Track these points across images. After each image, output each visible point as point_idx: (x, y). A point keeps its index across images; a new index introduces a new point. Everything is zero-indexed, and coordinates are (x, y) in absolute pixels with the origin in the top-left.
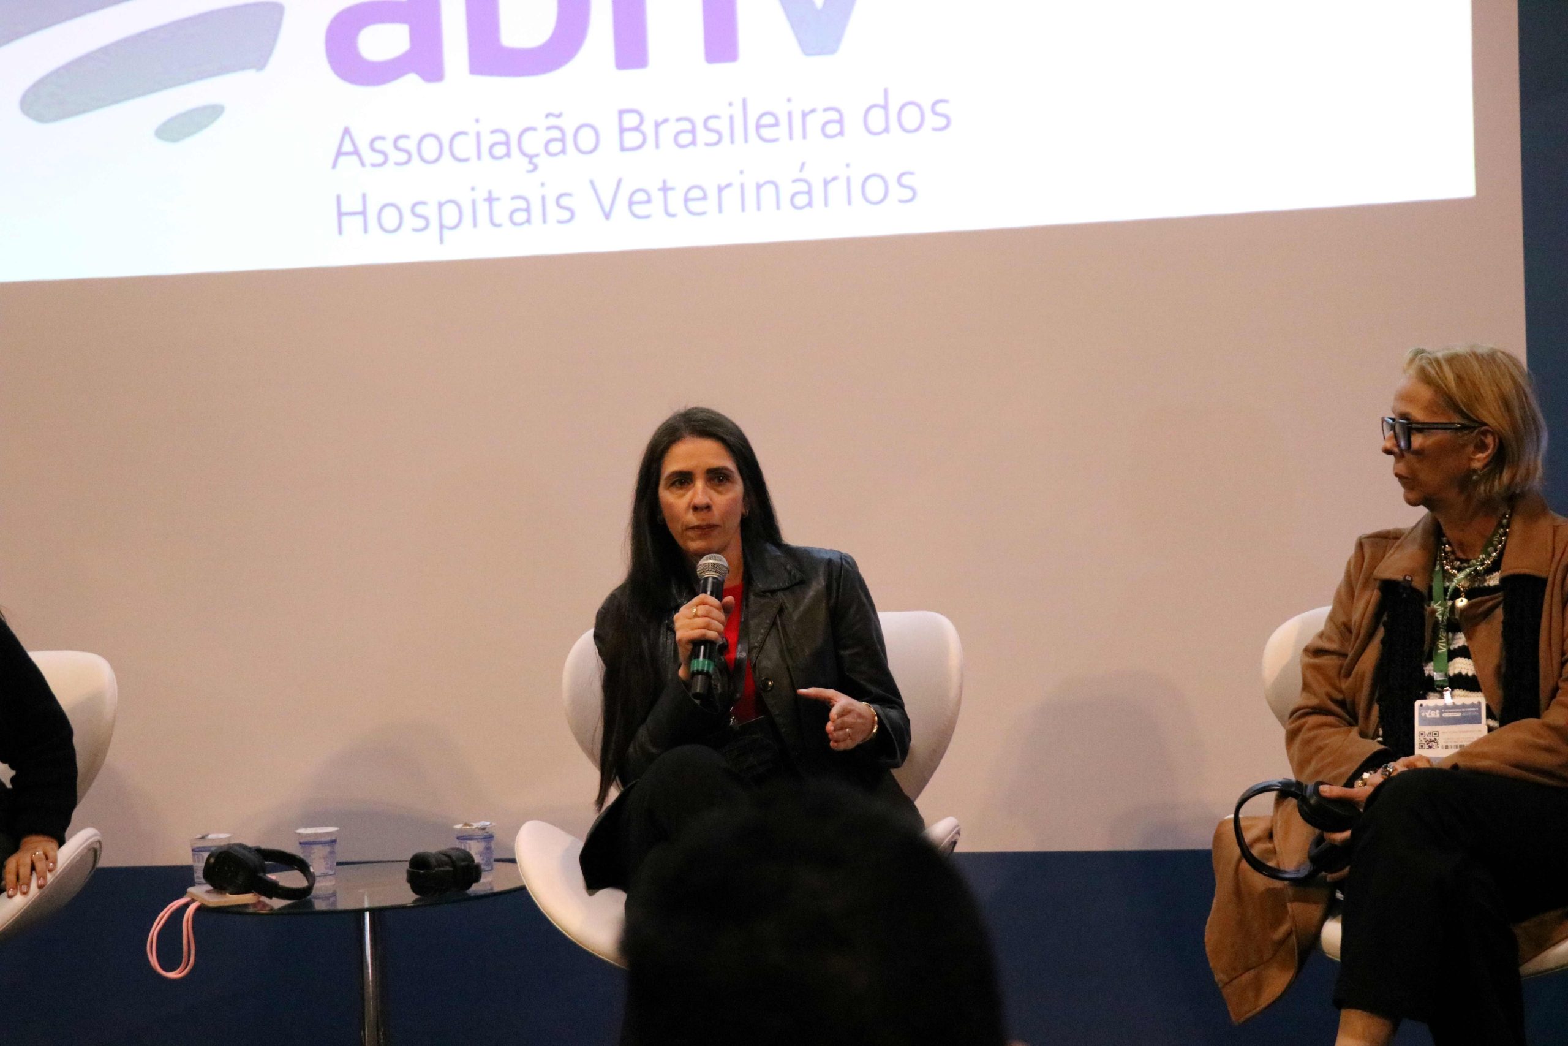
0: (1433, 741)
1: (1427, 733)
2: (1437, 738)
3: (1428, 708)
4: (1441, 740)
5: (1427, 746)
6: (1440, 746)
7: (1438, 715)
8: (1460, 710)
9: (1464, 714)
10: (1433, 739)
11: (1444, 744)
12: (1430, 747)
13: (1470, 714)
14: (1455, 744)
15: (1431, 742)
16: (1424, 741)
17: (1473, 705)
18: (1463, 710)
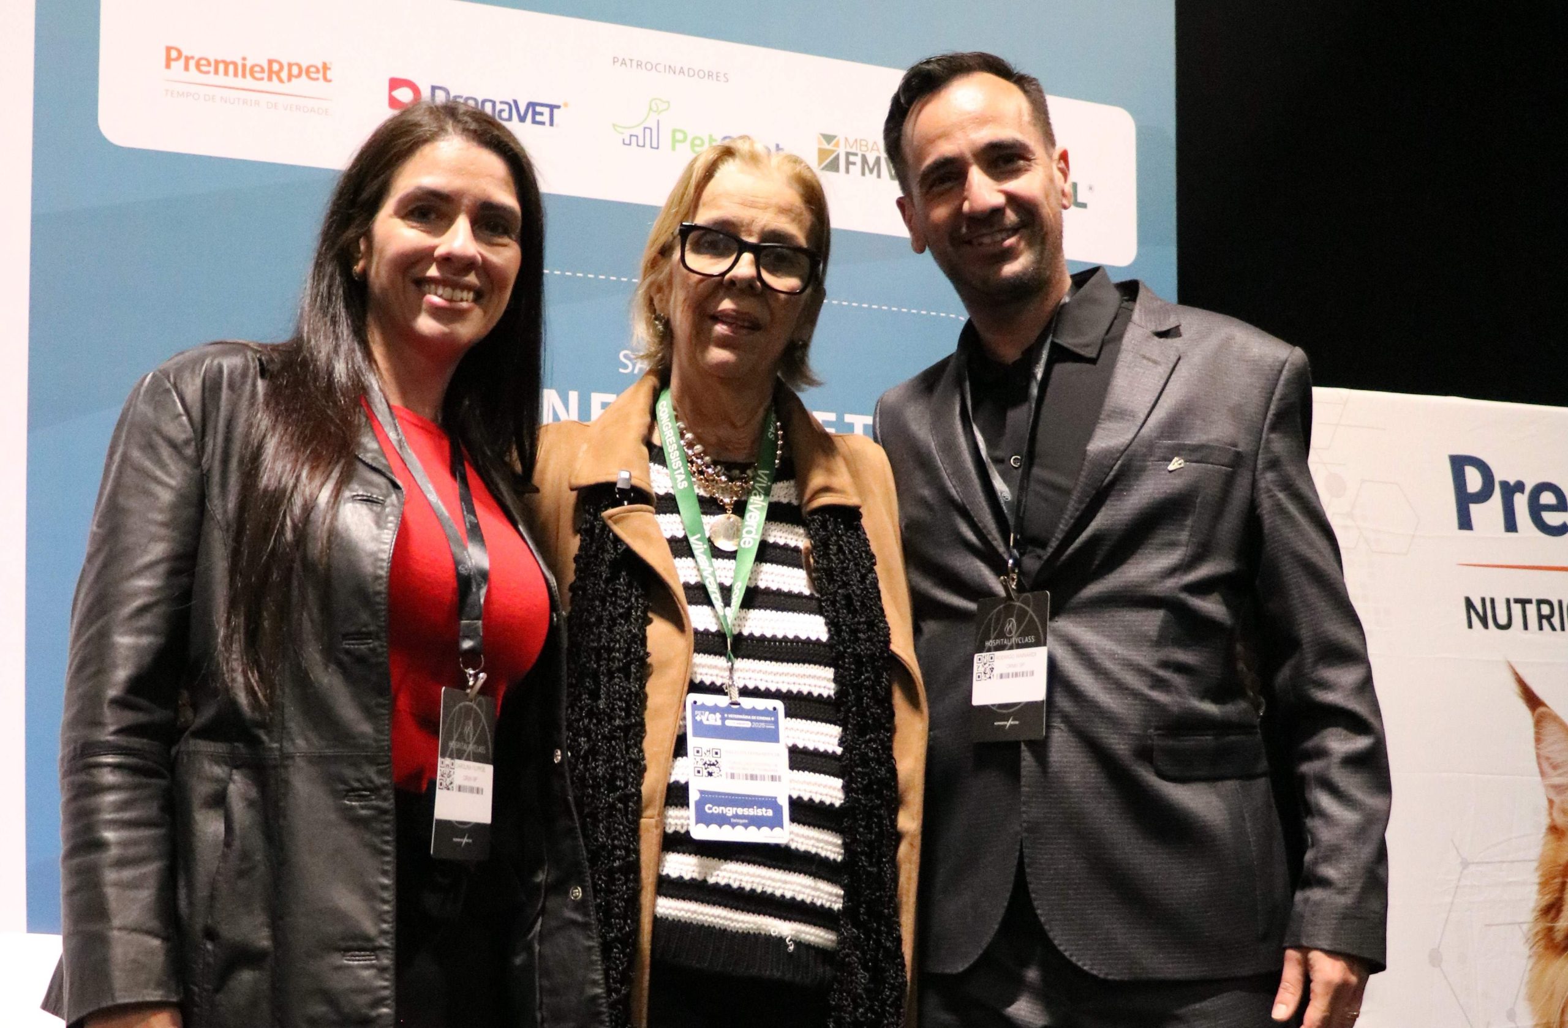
0: (714, 765)
1: (704, 750)
2: (718, 760)
3: (704, 707)
4: (726, 764)
5: (705, 773)
6: (723, 773)
7: (719, 723)
8: (749, 717)
9: (756, 725)
10: (713, 761)
11: (730, 771)
12: (710, 774)
13: (763, 725)
14: (745, 772)
15: (710, 765)
16: (700, 764)
17: (765, 712)
18: (754, 718)
